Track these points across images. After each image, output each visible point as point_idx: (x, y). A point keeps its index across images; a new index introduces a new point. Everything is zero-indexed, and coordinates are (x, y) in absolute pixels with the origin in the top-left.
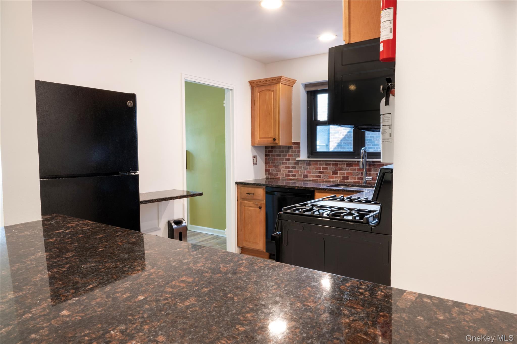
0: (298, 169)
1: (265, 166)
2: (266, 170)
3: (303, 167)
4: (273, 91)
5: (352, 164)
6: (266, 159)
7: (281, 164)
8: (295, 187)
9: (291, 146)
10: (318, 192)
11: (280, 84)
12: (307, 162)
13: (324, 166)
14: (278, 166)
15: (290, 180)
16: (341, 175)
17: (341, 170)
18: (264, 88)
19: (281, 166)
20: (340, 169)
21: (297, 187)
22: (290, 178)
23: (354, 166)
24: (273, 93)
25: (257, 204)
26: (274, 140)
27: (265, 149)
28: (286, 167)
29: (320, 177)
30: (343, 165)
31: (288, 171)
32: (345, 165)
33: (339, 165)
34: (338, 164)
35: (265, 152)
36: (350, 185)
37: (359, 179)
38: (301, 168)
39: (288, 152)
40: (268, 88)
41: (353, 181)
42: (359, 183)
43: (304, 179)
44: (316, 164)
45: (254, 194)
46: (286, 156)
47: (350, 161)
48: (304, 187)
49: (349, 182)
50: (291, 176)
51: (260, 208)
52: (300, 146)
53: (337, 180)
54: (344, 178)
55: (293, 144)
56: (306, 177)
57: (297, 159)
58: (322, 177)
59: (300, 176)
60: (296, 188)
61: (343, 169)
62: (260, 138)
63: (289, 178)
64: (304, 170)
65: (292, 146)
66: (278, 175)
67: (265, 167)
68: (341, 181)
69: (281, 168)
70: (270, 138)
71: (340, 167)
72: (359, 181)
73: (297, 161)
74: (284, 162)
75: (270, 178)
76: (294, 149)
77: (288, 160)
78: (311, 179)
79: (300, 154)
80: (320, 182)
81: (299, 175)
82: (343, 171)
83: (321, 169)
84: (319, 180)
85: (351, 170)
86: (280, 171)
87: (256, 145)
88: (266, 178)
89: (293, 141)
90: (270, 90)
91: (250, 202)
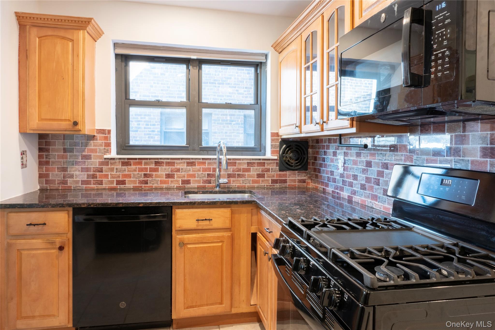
0: (106, 172)
1: (39, 168)
2: (41, 176)
3: (116, 169)
4: (72, 40)
5: (195, 162)
6: (40, 157)
7: (73, 164)
8: (139, 203)
9: (94, 136)
10: (178, 208)
11: (86, 31)
12: (123, 161)
13: (153, 166)
14: (67, 168)
15: (93, 189)
16: (180, 177)
17: (179, 172)
18: (50, 32)
19: (72, 168)
20: (178, 170)
21: (142, 203)
22: (93, 187)
23: (198, 165)
24: (70, 44)
25: (53, 243)
26: (75, 124)
27: (39, 139)
28: (83, 170)
29: (146, 182)
30: (181, 165)
31: (88, 175)
32: (186, 164)
33: (176, 165)
34: (174, 162)
35: (39, 145)
36: (200, 192)
37: (205, 182)
38: (112, 170)
39: (86, 145)
40: (62, 33)
41: (196, 185)
42: (204, 187)
43: (119, 187)
44: (140, 163)
45: (45, 224)
46: (84, 151)
47: (192, 159)
48: (157, 203)
49: (190, 187)
50: (94, 184)
51: (61, 248)
52: (110, 136)
53: (173, 185)
54: (184, 182)
55: (97, 133)
56: (123, 184)
57: (105, 156)
58: (150, 183)
59: (112, 182)
60: (141, 205)
61: (182, 169)
62: (41, 119)
63: (89, 187)
64: (118, 173)
65: (96, 135)
66: (67, 182)
67: (39, 171)
68: (179, 186)
69: (74, 171)
70: (65, 120)
71: (178, 167)
72: (204, 186)
73: (105, 159)
74: (80, 162)
75: (51, 190)
76: (100, 140)
77: (88, 157)
78: (131, 186)
79: (110, 149)
80: (145, 190)
81: (109, 181)
82: (182, 172)
83: (147, 171)
84: (145, 187)
85: (193, 171)
86: (72, 176)
87: (32, 132)
88: (39, 190)
89: (97, 128)
90: (64, 38)
91: (34, 241)
